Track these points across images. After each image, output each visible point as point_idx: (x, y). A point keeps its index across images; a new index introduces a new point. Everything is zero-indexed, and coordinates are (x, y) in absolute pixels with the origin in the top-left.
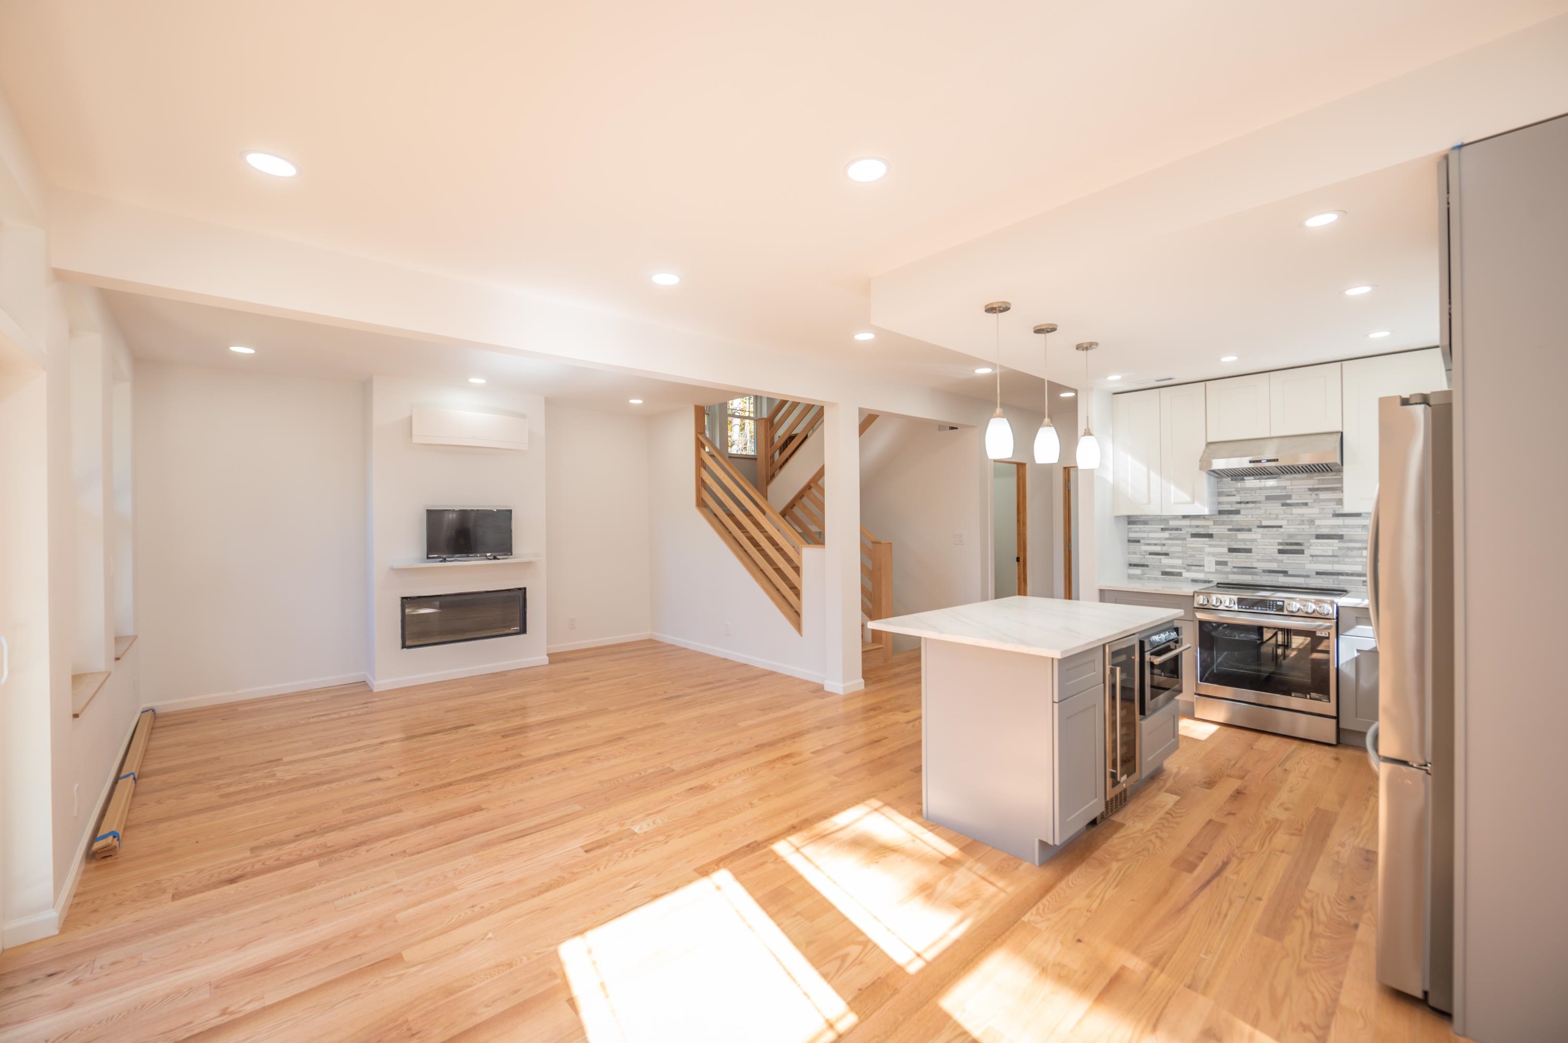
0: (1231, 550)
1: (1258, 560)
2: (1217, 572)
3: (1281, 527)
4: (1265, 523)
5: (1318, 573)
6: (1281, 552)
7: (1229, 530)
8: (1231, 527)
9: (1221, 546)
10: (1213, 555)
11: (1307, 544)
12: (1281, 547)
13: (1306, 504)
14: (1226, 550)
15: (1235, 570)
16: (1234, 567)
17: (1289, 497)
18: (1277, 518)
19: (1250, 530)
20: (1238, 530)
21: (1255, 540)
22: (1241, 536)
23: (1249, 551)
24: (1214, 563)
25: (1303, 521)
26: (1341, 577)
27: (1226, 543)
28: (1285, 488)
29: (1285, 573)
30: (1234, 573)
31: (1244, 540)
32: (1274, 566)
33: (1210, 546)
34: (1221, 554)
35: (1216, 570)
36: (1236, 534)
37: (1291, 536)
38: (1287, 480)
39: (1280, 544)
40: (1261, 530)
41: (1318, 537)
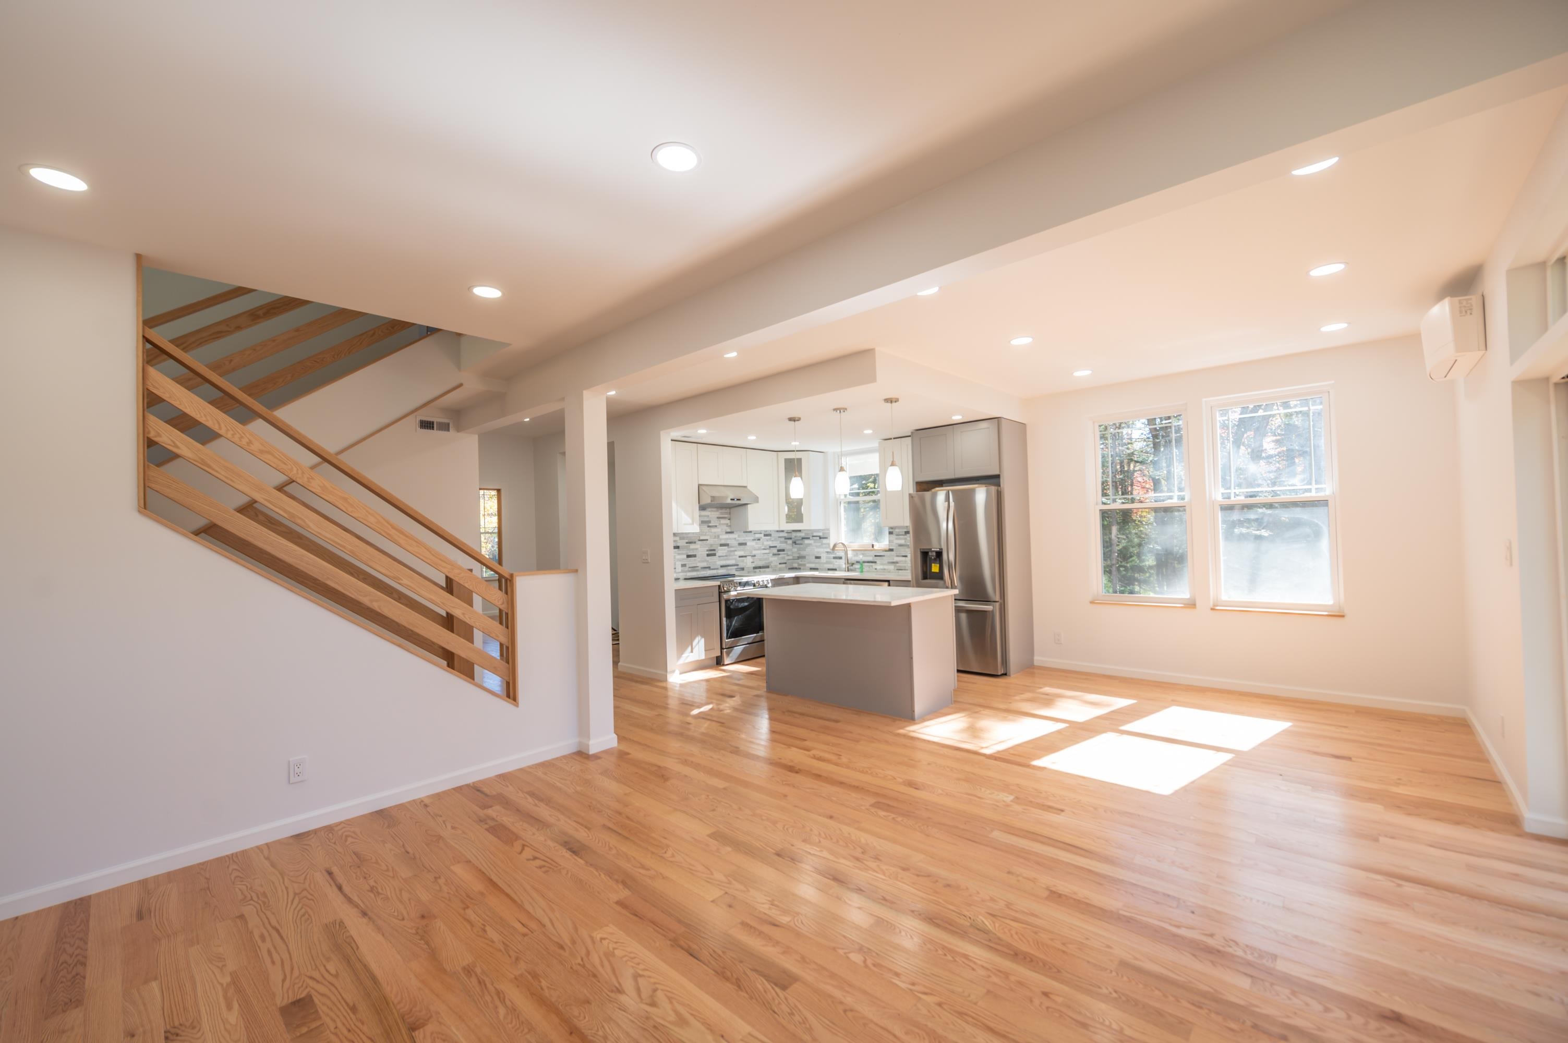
0: (688, 556)
1: (699, 562)
2: (683, 571)
3: (707, 540)
4: (701, 538)
5: (722, 566)
6: (708, 555)
7: (687, 543)
8: (687, 541)
9: (682, 554)
10: (680, 560)
11: (717, 550)
12: (707, 553)
13: (716, 526)
14: (685, 556)
15: (690, 569)
16: (689, 567)
17: (710, 522)
18: (705, 535)
19: (695, 543)
20: (690, 543)
21: (697, 549)
22: (692, 546)
23: (695, 556)
24: (680, 565)
25: (715, 536)
26: (729, 568)
27: (684, 552)
28: (708, 516)
29: (709, 568)
30: (690, 571)
31: (693, 549)
32: (705, 565)
33: (679, 554)
34: (683, 559)
35: (682, 571)
36: (689, 546)
37: (711, 545)
38: (709, 511)
39: (707, 550)
40: (700, 542)
41: (722, 545)
